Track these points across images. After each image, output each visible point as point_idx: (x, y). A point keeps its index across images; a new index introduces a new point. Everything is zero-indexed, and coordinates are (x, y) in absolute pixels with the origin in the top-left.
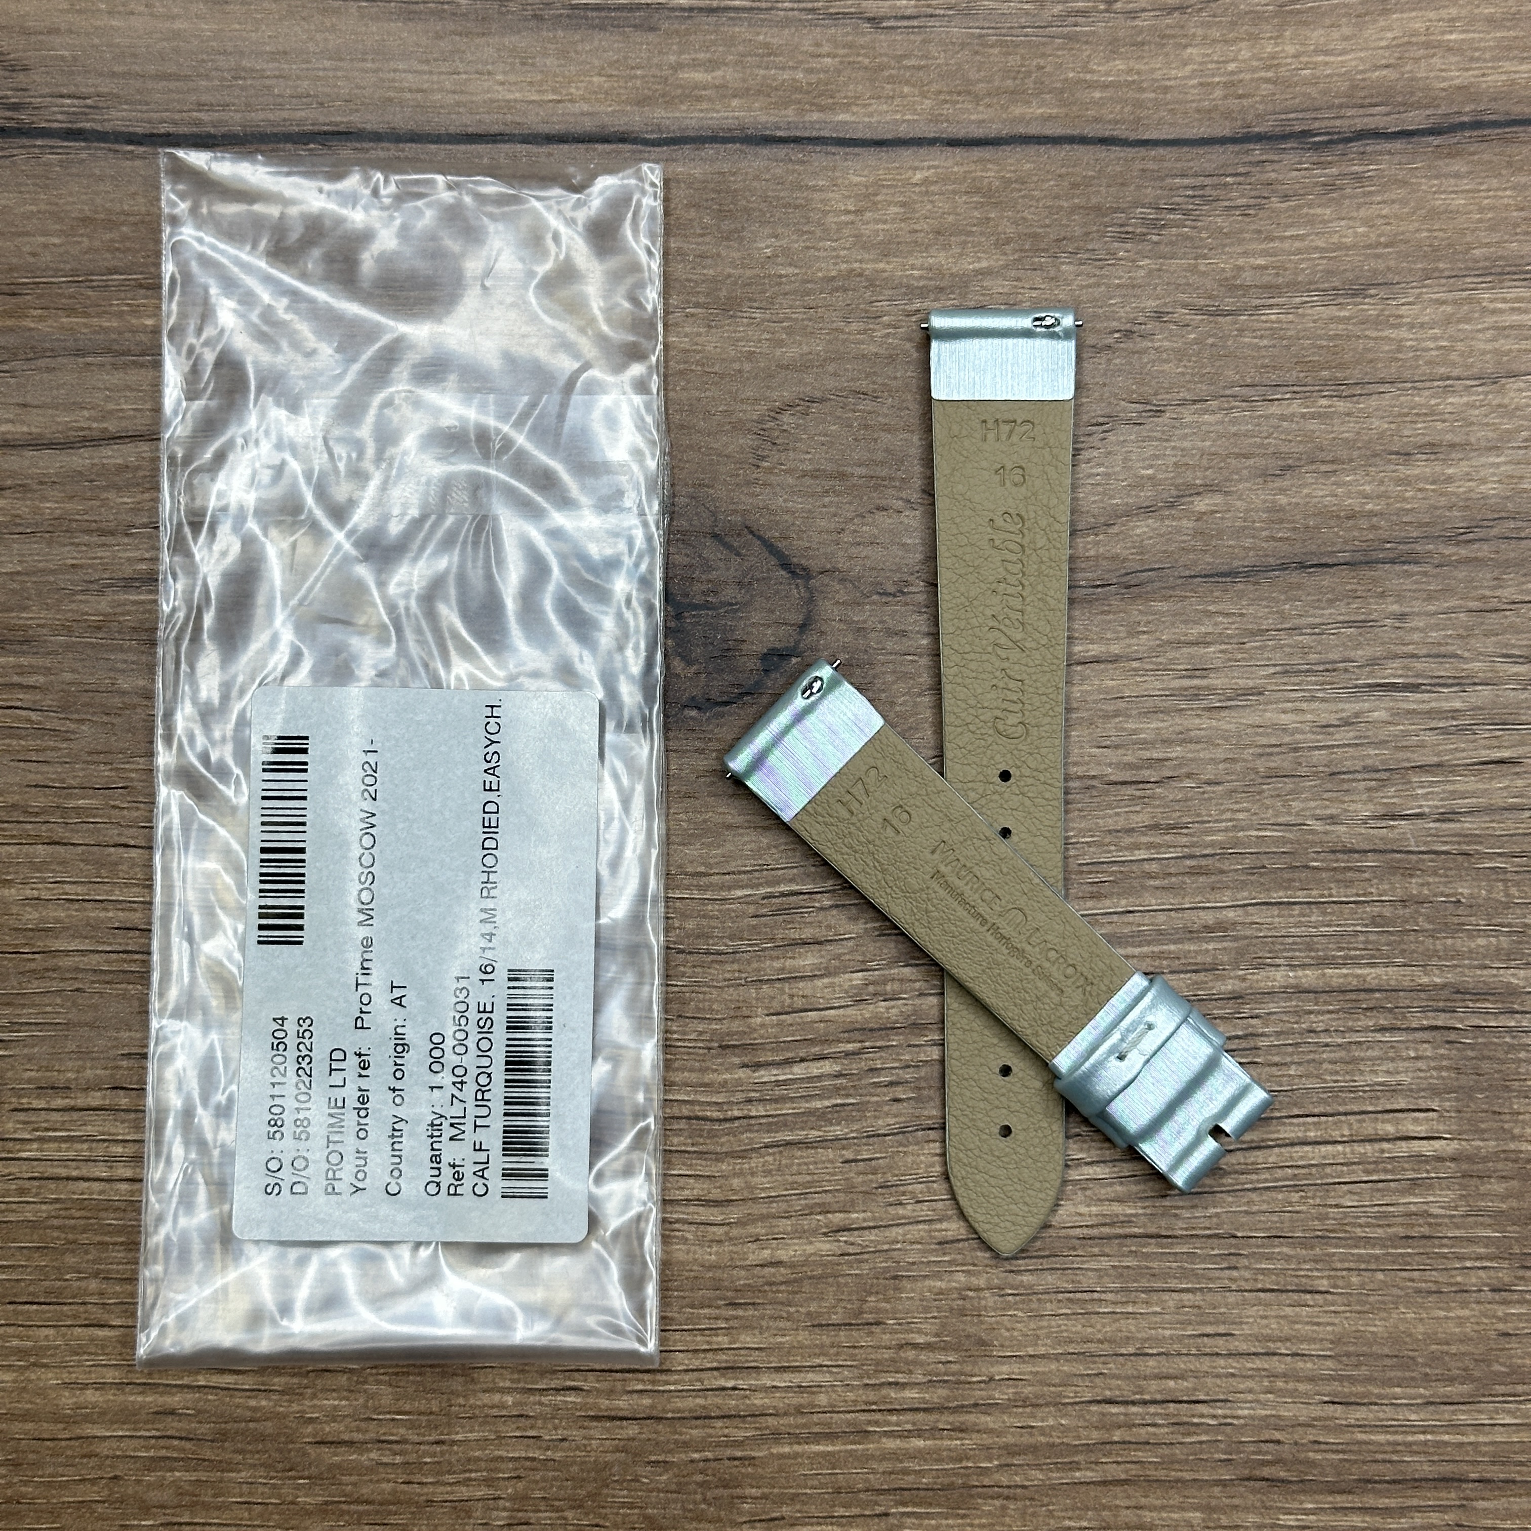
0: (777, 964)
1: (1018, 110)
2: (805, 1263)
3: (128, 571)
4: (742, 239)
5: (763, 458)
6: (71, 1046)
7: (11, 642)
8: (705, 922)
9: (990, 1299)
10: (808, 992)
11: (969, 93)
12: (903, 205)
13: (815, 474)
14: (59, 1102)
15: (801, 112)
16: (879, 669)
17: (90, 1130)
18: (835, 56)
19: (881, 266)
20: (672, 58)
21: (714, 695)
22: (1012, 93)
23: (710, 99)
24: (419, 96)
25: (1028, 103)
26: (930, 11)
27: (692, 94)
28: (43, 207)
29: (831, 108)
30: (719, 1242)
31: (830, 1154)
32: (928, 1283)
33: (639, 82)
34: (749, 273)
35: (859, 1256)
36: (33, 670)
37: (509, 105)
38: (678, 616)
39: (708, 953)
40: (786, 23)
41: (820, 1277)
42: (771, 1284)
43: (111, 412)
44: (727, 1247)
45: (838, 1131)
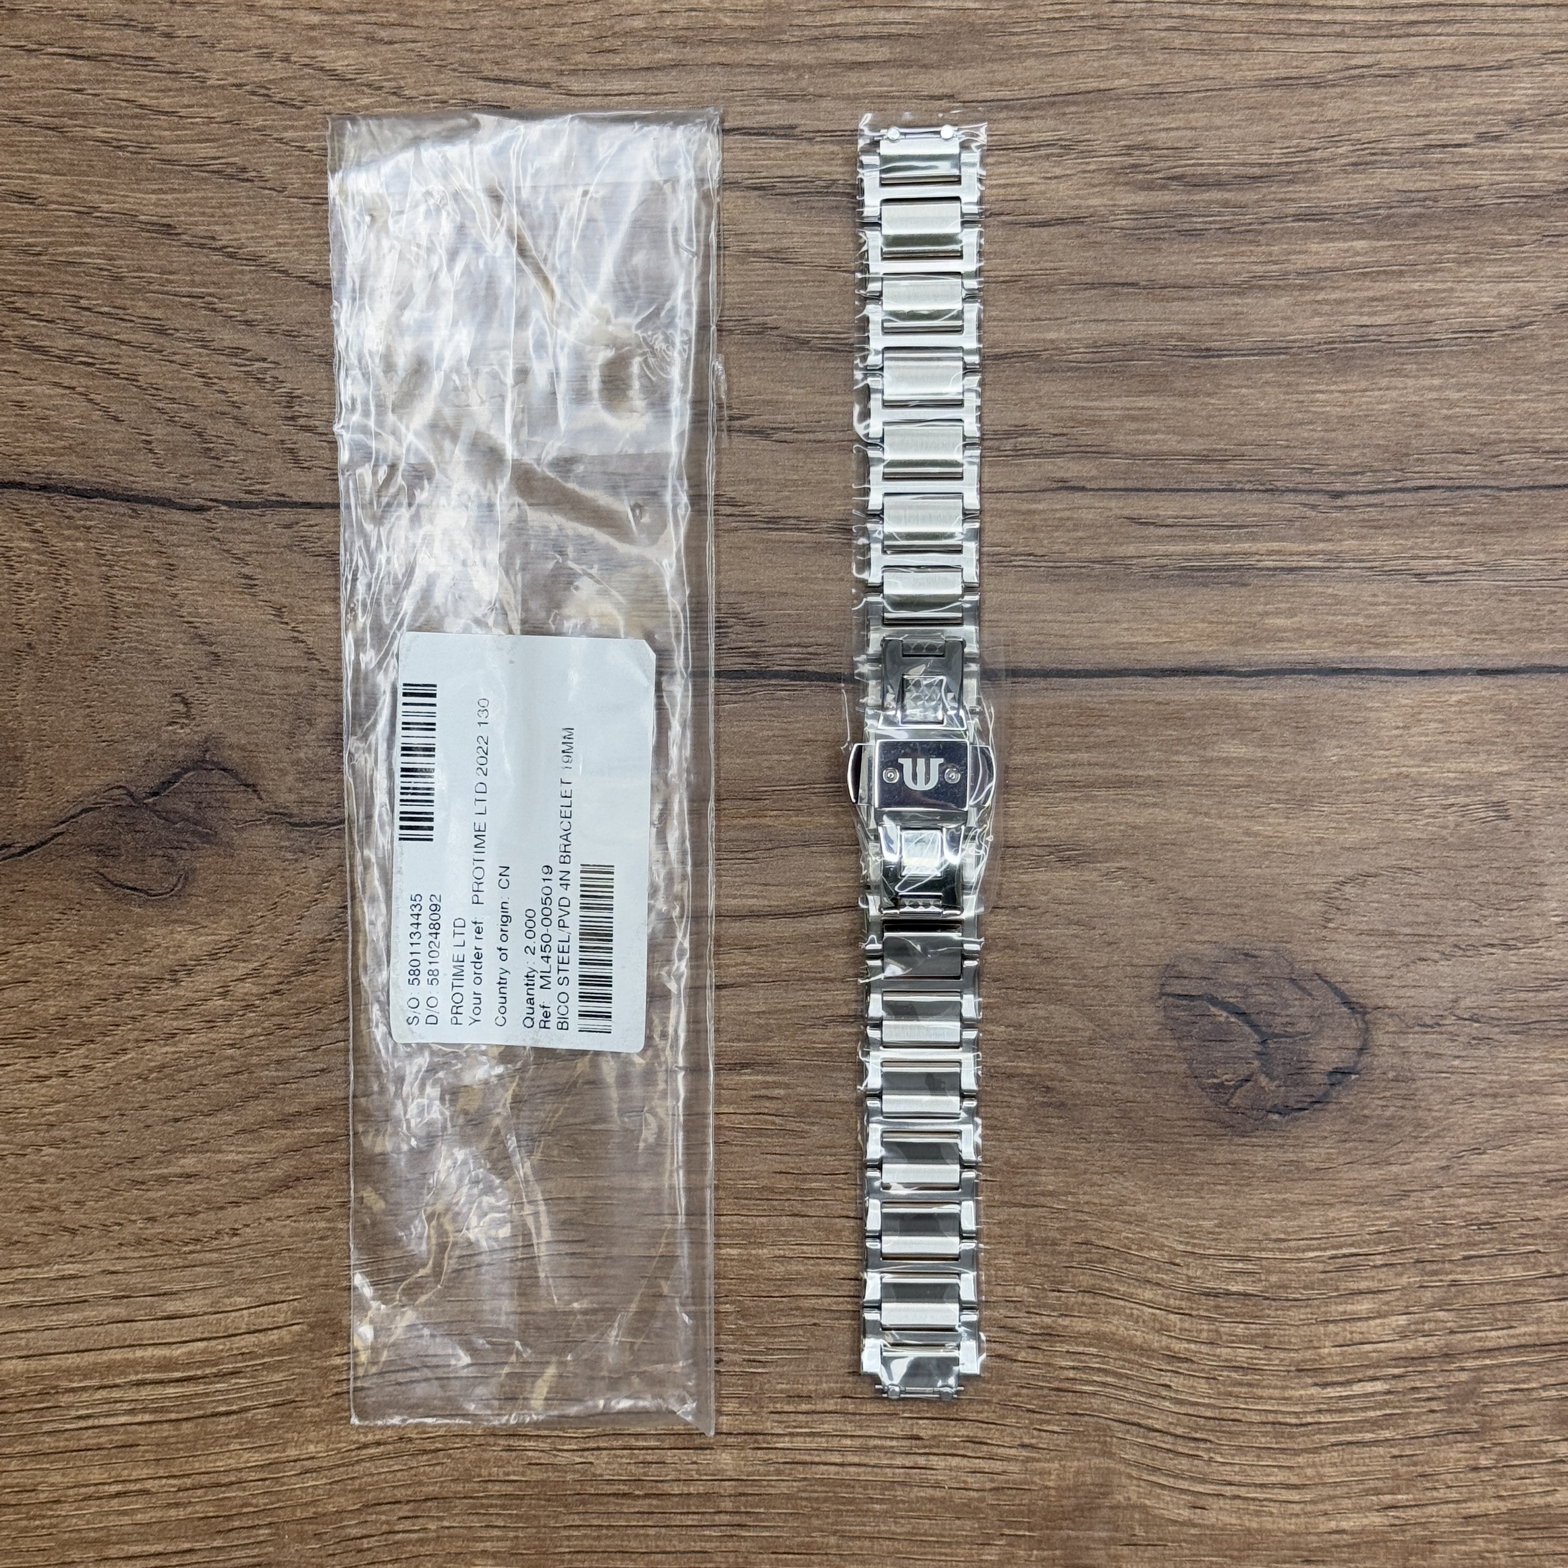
0: (1341, 1308)
1: (1534, 646)
2: (1362, 1532)
3: (844, 1011)
4: (1314, 749)
5: (1329, 921)
6: (812, 1366)
7: (759, 1064)
8: (1284, 1276)
9: (1503, 1559)
10: (1364, 1329)
11: (1494, 632)
12: (1442, 721)
13: (1371, 933)
14: (804, 1407)
15: (1361, 650)
16: (1419, 1084)
17: (826, 1427)
18: (1388, 604)
19: (1424, 770)
20: (1260, 608)
21: (1291, 1103)
22: (1530, 631)
23: (1290, 641)
24: (1062, 641)
25: (1541, 640)
26: (1465, 568)
27: (1275, 636)
28: (777, 732)
29: (1385, 645)
30: (1297, 1515)
31: (1381, 1450)
32: (1455, 1547)
33: (1233, 628)
34: (1318, 776)
35: (1402, 1527)
36: (777, 1085)
37: (1132, 646)
38: (1264, 1042)
39: (1287, 1300)
40: (1349, 579)
41: (1374, 1542)
42: (1336, 1546)
43: (830, 889)
44: (1303, 1520)
45: (1387, 1434)
